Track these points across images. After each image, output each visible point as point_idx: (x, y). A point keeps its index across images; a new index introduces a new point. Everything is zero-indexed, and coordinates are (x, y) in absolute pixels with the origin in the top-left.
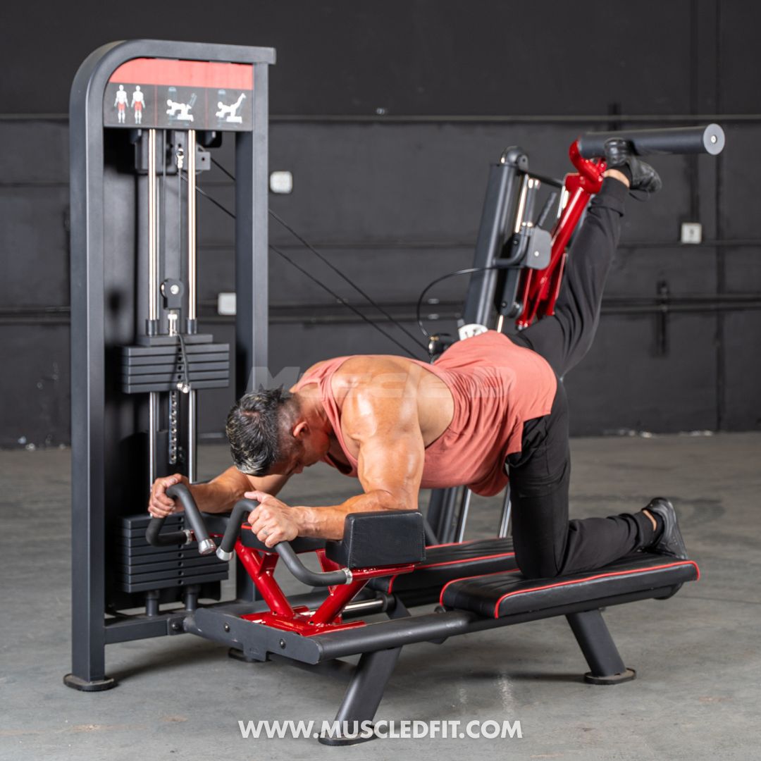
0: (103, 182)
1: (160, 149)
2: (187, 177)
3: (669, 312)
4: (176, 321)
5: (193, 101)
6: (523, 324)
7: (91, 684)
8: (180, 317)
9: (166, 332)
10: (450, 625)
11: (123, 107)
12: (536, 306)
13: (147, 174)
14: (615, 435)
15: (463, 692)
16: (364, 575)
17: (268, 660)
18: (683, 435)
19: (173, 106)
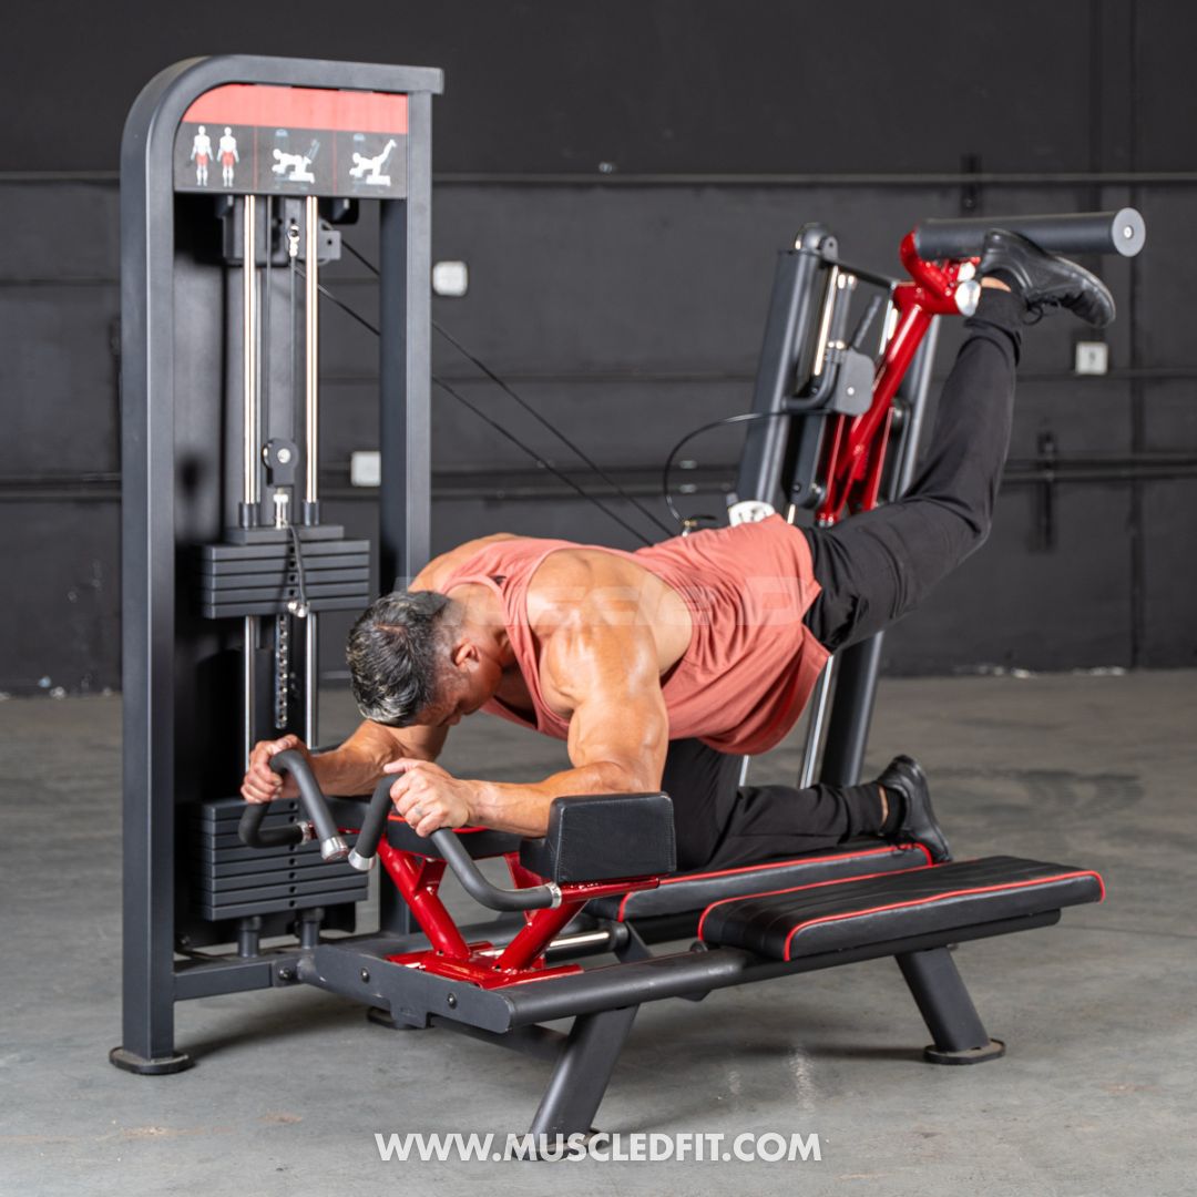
0: (174, 276)
1: (263, 226)
2: (305, 272)
3: (1056, 481)
4: (287, 505)
5: (314, 152)
6: (827, 519)
7: (152, 1063)
8: (292, 499)
9: (270, 521)
10: (715, 971)
11: (205, 161)
12: (847, 490)
13: (241, 266)
14: (973, 674)
15: (735, 1076)
16: (580, 893)
17: (429, 1025)
18: (1078, 674)
19: (282, 160)
